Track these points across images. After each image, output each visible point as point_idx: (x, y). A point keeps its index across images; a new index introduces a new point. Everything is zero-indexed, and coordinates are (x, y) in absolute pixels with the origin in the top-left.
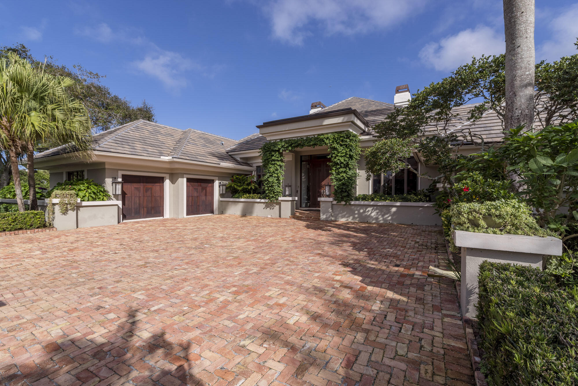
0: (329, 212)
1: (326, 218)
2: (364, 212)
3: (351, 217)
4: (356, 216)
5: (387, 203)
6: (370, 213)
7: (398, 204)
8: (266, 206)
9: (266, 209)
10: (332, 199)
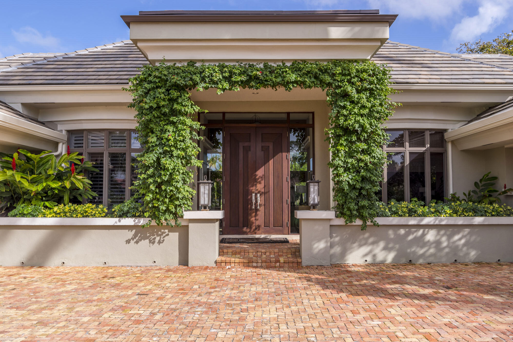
8: (135, 236)
9: (137, 242)
10: (330, 214)
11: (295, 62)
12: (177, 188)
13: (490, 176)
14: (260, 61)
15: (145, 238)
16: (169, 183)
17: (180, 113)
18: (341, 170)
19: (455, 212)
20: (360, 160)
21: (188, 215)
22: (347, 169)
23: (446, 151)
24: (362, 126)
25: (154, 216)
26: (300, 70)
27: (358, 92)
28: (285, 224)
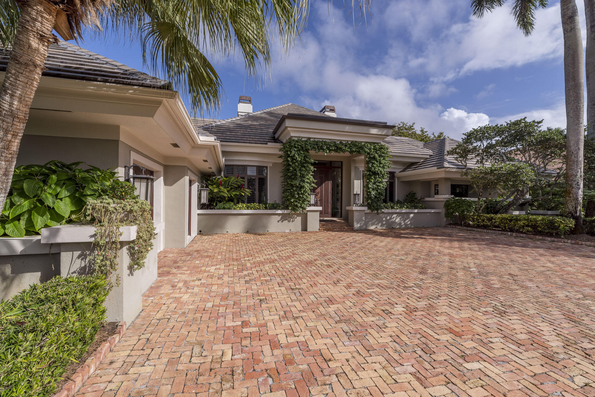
0: (362, 220)
1: (360, 227)
2: (391, 219)
3: (380, 224)
4: (384, 223)
6: (394, 219)
7: (416, 211)
8: (282, 218)
9: (282, 222)
10: (366, 209)
12: (306, 196)
13: (413, 192)
14: (338, 140)
15: (285, 220)
16: (303, 194)
18: (371, 189)
20: (377, 186)
21: (309, 208)
23: (395, 181)
24: (380, 171)
25: (293, 209)
26: (356, 146)
27: (379, 156)
28: (329, 213)
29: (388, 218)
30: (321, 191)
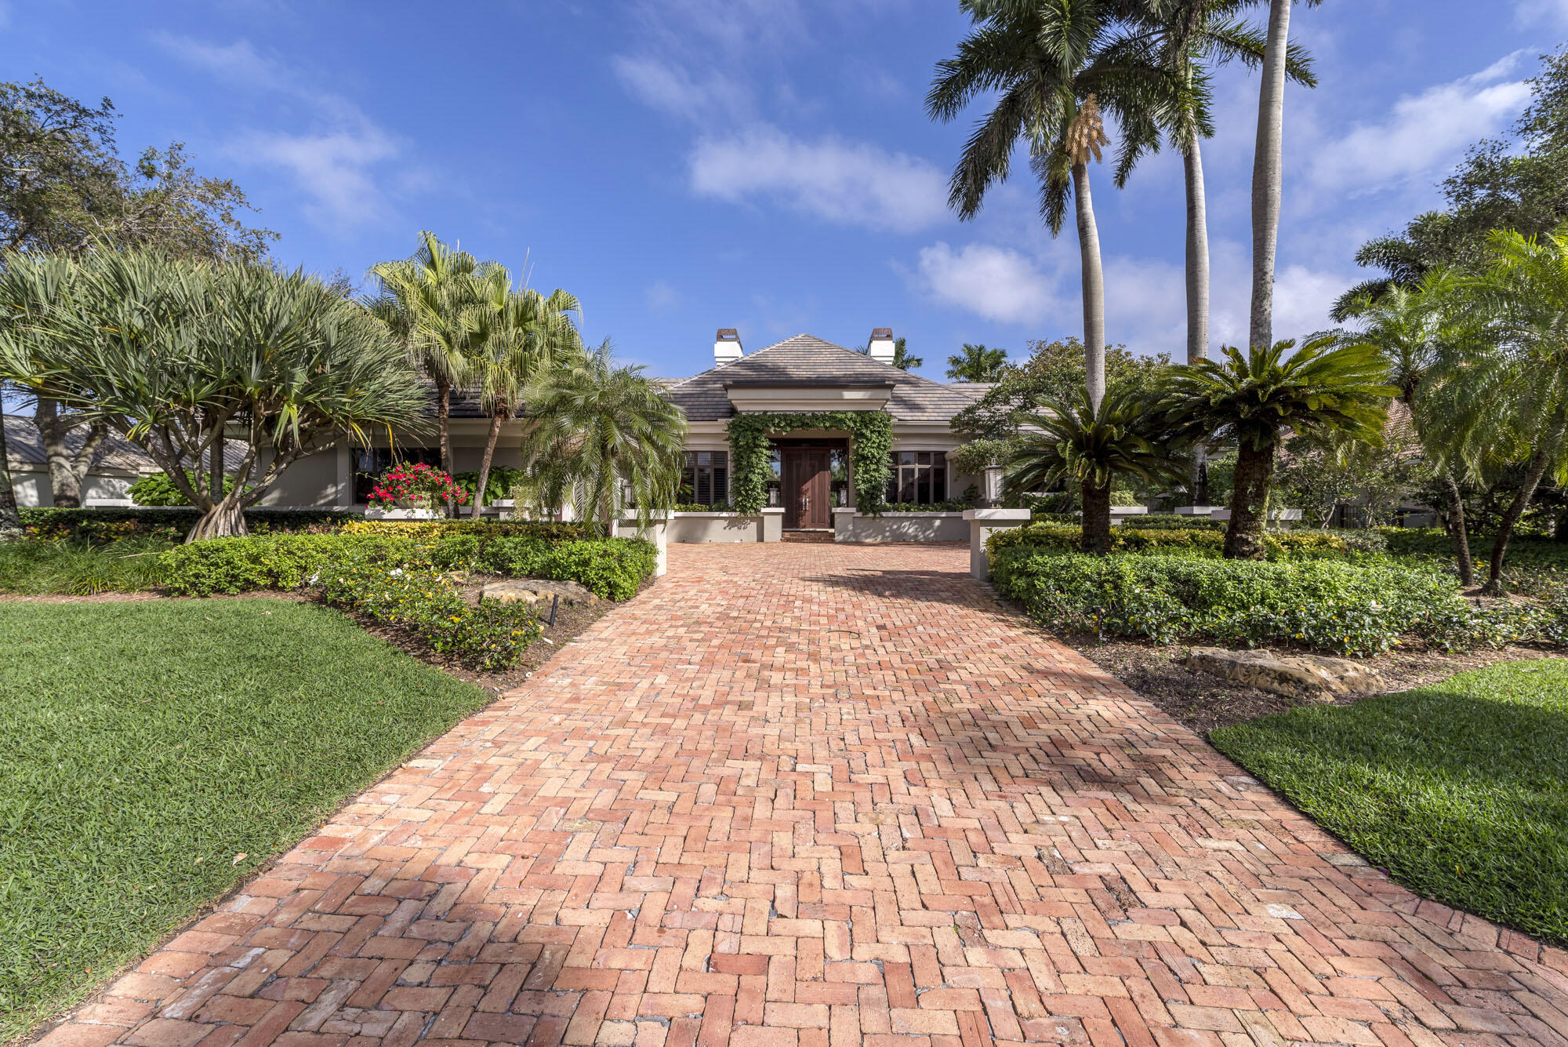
0: (849, 529)
1: (846, 536)
2: (899, 528)
3: (880, 536)
5: (927, 514)
6: (906, 528)
7: (944, 515)
8: (729, 524)
9: (730, 528)
10: (853, 510)
11: (832, 412)
12: (757, 493)
14: (809, 411)
15: (736, 525)
16: (753, 490)
17: (760, 446)
18: (860, 482)
19: (936, 510)
20: (871, 476)
21: (763, 510)
22: (864, 482)
23: (946, 468)
25: (743, 511)
26: (835, 418)
27: (872, 432)
28: (825, 520)
29: (895, 527)
30: (813, 487)
